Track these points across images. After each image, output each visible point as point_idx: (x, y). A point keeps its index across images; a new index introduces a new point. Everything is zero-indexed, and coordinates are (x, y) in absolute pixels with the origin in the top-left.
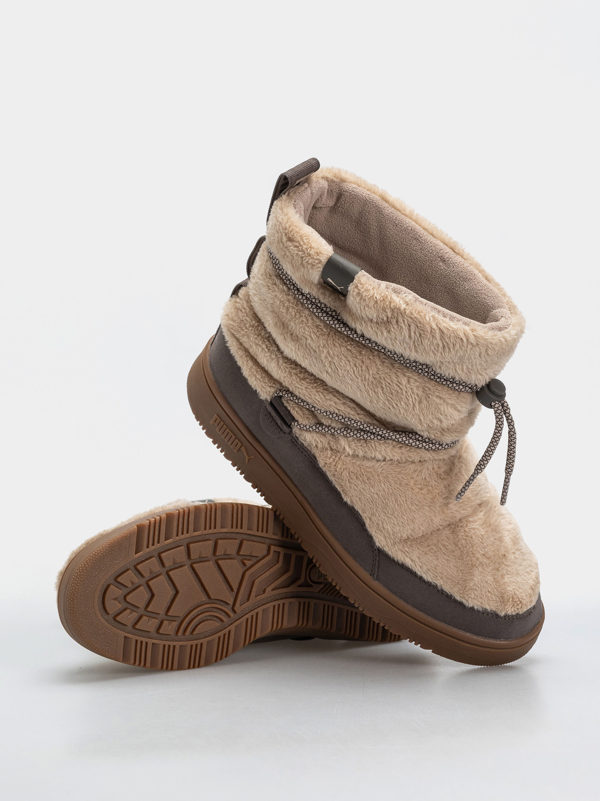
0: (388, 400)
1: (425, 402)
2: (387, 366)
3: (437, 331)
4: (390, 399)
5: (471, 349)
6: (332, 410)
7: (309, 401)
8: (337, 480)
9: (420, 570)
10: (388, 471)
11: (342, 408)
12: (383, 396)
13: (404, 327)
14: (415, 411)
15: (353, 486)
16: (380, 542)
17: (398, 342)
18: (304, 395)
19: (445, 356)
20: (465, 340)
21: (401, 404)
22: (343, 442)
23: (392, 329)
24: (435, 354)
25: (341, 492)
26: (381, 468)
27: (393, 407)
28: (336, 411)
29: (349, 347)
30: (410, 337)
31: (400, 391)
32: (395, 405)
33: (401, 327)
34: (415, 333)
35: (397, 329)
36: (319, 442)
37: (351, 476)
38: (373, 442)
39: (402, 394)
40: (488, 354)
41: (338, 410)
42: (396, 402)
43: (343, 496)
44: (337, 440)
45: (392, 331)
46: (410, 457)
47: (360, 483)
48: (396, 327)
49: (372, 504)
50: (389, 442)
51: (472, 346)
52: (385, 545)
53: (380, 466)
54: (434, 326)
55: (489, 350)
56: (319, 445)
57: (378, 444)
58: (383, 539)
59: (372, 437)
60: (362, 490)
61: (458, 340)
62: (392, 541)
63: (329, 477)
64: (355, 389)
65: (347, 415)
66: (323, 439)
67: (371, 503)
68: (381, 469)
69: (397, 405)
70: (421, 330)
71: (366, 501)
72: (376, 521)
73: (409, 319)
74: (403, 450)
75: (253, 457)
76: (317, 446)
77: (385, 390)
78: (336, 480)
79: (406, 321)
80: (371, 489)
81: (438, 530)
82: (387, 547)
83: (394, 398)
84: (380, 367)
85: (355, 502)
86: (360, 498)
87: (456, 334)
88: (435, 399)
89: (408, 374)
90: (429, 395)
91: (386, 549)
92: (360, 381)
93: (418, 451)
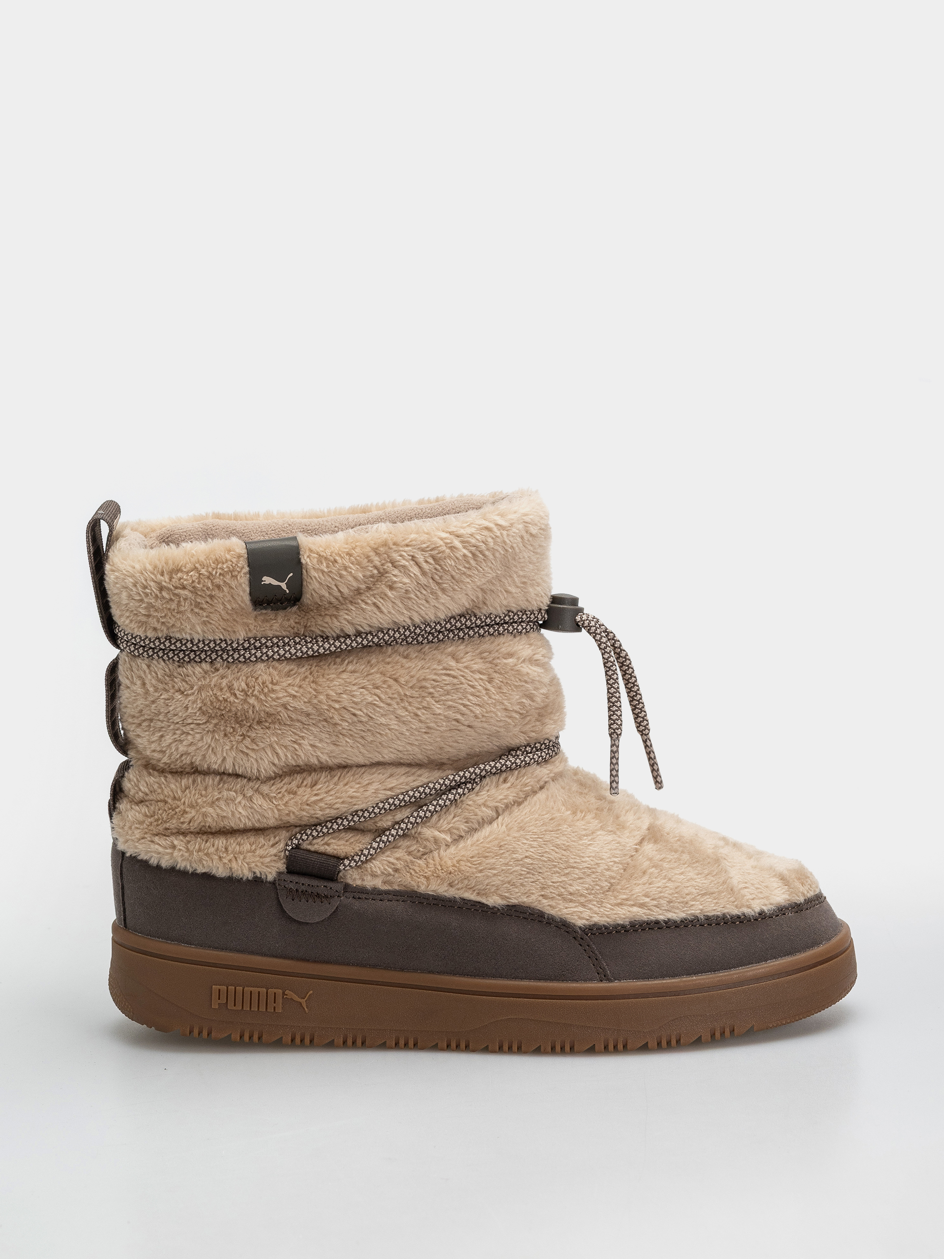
0: (450, 707)
1: (496, 675)
2: (416, 657)
3: (452, 537)
4: (450, 703)
5: (508, 535)
6: (382, 796)
7: (343, 808)
8: (460, 886)
9: (661, 912)
10: (516, 821)
11: (393, 782)
12: (439, 706)
13: (407, 563)
14: (493, 696)
15: (486, 873)
16: (582, 916)
17: (412, 596)
18: (331, 806)
19: (483, 570)
20: (491, 525)
21: (469, 700)
22: (428, 832)
23: (395, 579)
24: (470, 576)
25: (479, 899)
26: (502, 825)
27: (463, 714)
28: (389, 793)
29: (350, 667)
30: (424, 573)
31: (455, 681)
32: (462, 707)
33: (404, 566)
34: (426, 562)
35: (399, 574)
36: (395, 861)
37: (475, 863)
38: (465, 798)
39: (462, 683)
40: (531, 535)
41: (391, 789)
42: (461, 701)
43: (484, 901)
44: (415, 838)
45: (395, 582)
46: (526, 785)
47: (493, 861)
48: (396, 572)
49: (531, 876)
50: (486, 783)
51: (507, 530)
52: (591, 915)
53: (500, 825)
54: (444, 535)
55: (530, 525)
56: (399, 865)
57: (474, 795)
58: (581, 909)
59: (460, 791)
60: (504, 868)
61: (485, 533)
62: (595, 903)
63: (446, 894)
64: (396, 727)
65: (408, 788)
66: (400, 853)
67: (528, 876)
68: (504, 827)
69: (465, 706)
70: (431, 550)
71: (520, 879)
72: (554, 893)
73: (406, 549)
74: (512, 779)
75: (311, 992)
76: (396, 870)
77: (436, 695)
78: (458, 889)
79: (404, 554)
80: (514, 856)
81: (636, 852)
82: (596, 915)
83: (455, 697)
84: (409, 664)
85: (506, 894)
86: (509, 883)
87: (477, 526)
88: (505, 661)
89: (450, 650)
90: (495, 662)
91: (596, 919)
92: (396, 707)
93: (530, 769)
